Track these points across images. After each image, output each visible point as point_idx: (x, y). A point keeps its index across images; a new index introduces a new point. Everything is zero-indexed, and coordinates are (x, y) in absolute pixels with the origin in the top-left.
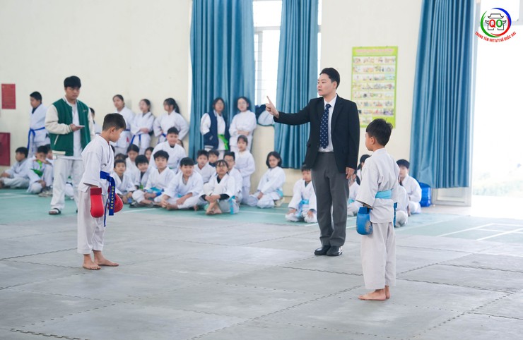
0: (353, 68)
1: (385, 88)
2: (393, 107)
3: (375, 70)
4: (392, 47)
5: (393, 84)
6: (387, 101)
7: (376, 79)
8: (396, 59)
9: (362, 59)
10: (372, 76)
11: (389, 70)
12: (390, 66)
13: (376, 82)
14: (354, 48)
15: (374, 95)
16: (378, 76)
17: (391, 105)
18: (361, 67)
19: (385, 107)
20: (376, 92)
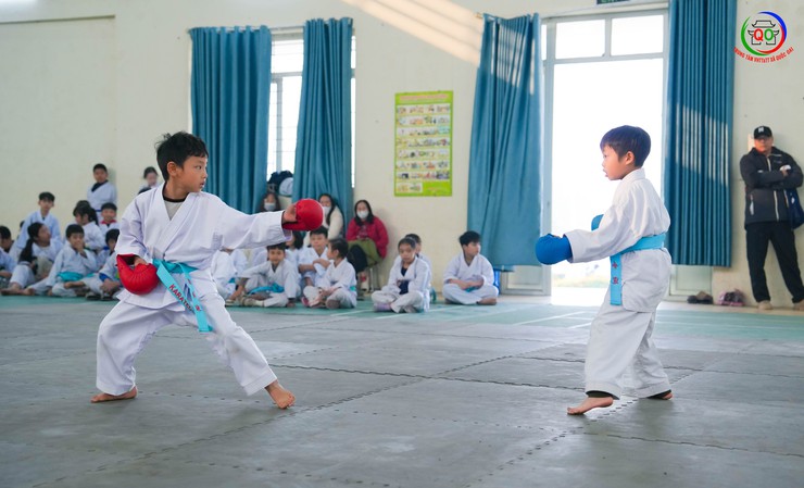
0: (397, 121)
1: (438, 144)
2: (448, 169)
3: (424, 122)
4: (446, 92)
5: (448, 140)
6: (440, 161)
7: (426, 133)
8: (451, 108)
9: (408, 108)
10: (420, 129)
11: (443, 120)
12: (444, 116)
13: (425, 138)
14: (397, 95)
15: (425, 154)
16: (428, 129)
17: (446, 166)
18: (407, 119)
19: (437, 168)
20: (425, 150)
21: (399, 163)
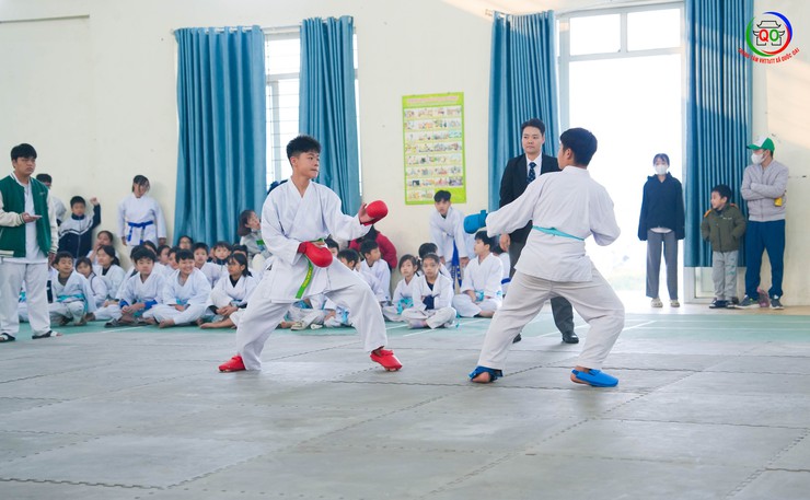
0: (405, 125)
1: (450, 149)
2: (461, 174)
3: (434, 125)
4: (456, 94)
5: (460, 144)
6: (452, 166)
7: (436, 138)
8: (462, 110)
9: (416, 111)
10: (431, 134)
11: (454, 124)
12: (455, 120)
13: (436, 142)
14: (403, 98)
15: (436, 159)
16: (438, 133)
17: (459, 171)
18: (416, 123)
19: (450, 174)
20: (437, 155)
21: (409, 170)
